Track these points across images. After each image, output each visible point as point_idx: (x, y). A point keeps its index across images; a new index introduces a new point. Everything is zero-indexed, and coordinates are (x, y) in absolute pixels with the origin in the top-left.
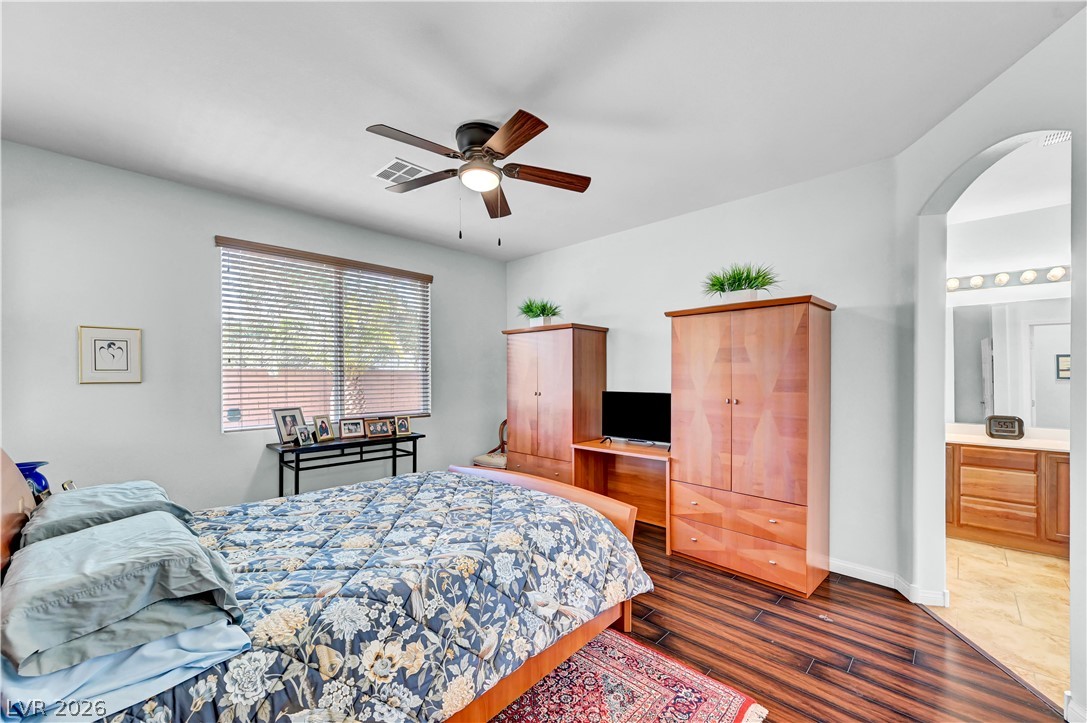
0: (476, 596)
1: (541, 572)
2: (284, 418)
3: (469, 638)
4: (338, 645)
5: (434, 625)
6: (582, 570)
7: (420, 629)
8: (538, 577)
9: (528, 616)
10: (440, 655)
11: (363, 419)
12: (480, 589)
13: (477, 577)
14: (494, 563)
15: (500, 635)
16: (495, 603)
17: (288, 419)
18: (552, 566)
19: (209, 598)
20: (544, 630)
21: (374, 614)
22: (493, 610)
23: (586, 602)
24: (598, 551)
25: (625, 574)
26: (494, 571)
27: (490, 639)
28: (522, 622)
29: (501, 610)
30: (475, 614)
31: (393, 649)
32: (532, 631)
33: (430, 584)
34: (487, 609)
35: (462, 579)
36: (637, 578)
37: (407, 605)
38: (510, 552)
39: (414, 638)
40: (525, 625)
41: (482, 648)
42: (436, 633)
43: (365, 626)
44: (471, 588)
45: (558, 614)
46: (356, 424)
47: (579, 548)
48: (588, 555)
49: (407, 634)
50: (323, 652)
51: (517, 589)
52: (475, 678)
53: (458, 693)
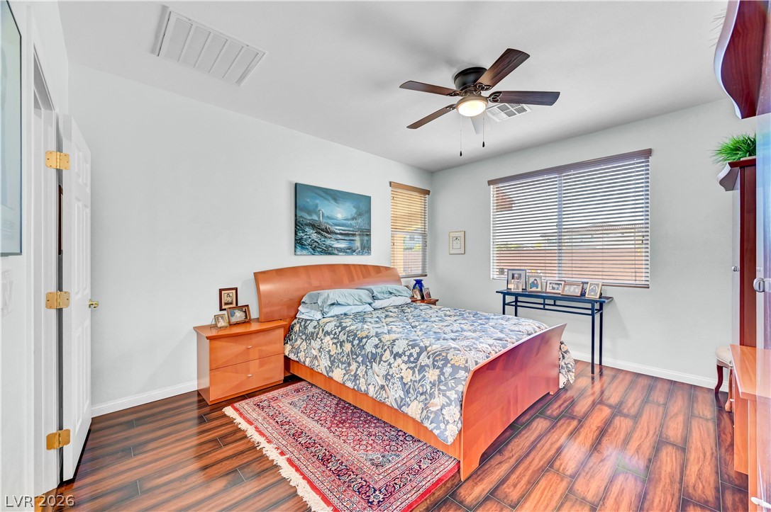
0: (356, 346)
1: (384, 359)
2: (513, 275)
3: (348, 360)
5: (341, 345)
6: (404, 377)
7: (338, 342)
8: (381, 360)
9: (370, 372)
10: (340, 357)
11: (565, 281)
12: (358, 344)
13: (360, 340)
15: (357, 370)
17: (516, 275)
18: (392, 361)
20: (375, 387)
21: (333, 329)
22: (358, 357)
23: (397, 396)
24: (421, 375)
25: (426, 404)
26: (366, 342)
28: (366, 372)
29: (360, 359)
31: (331, 343)
32: (369, 382)
33: (348, 332)
34: (356, 354)
36: (429, 415)
37: (340, 333)
40: (367, 375)
41: (350, 368)
42: (341, 348)
43: (329, 331)
45: (383, 387)
46: (559, 284)
47: (413, 365)
48: (414, 373)
50: (321, 330)
51: (370, 356)
52: (345, 374)
53: (338, 375)
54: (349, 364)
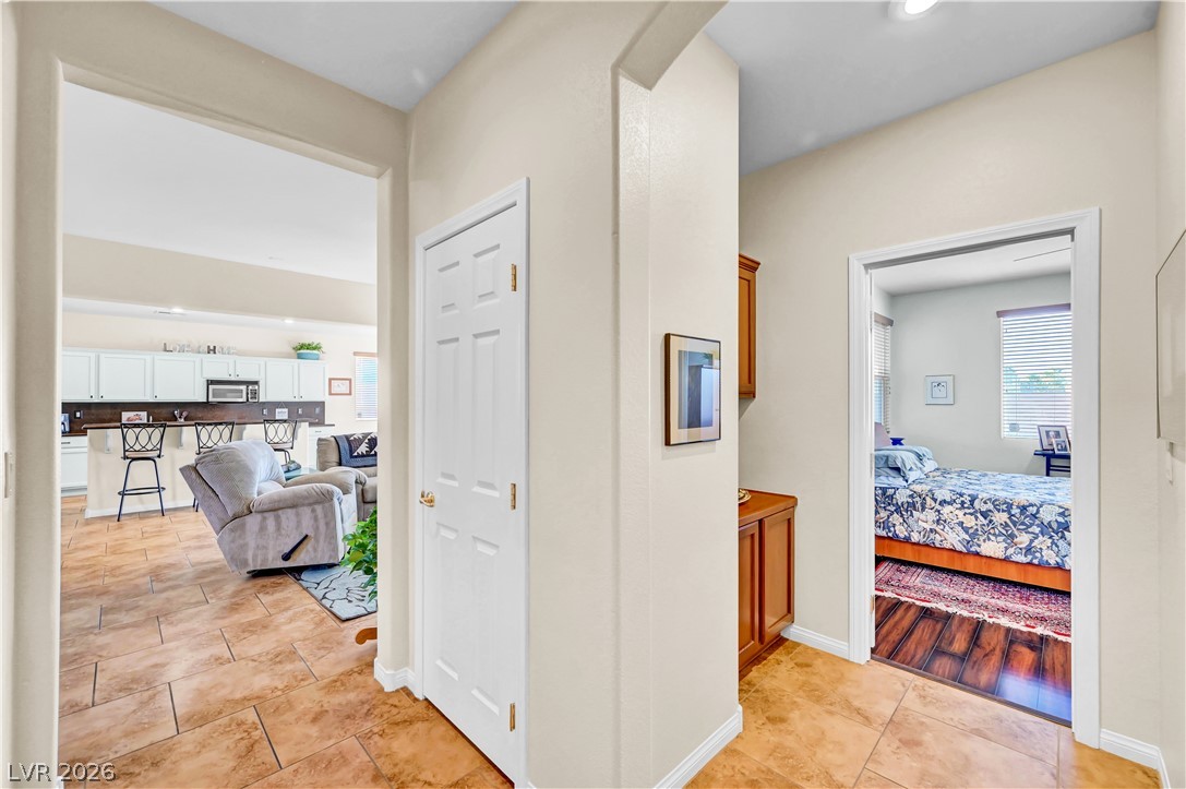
0: (1018, 515)
2: (1047, 432)
3: (1007, 531)
4: (935, 500)
5: (985, 515)
7: (976, 512)
10: (987, 528)
12: (1022, 513)
13: (1023, 509)
14: (1041, 506)
15: (1032, 541)
16: (1032, 525)
17: (1052, 434)
19: (898, 470)
21: (954, 497)
22: (1029, 527)
26: (1040, 511)
27: (1023, 539)
28: (1053, 543)
29: (1034, 529)
30: (1015, 524)
31: (960, 513)
32: (1063, 554)
33: (990, 499)
35: (1012, 504)
37: (972, 502)
38: (1060, 507)
39: (971, 514)
40: (1057, 546)
41: (1015, 540)
42: (985, 518)
43: (948, 499)
44: (1015, 511)
49: (968, 511)
50: (928, 499)
51: (1055, 526)
52: (1006, 548)
53: (992, 548)
54: (1012, 536)
